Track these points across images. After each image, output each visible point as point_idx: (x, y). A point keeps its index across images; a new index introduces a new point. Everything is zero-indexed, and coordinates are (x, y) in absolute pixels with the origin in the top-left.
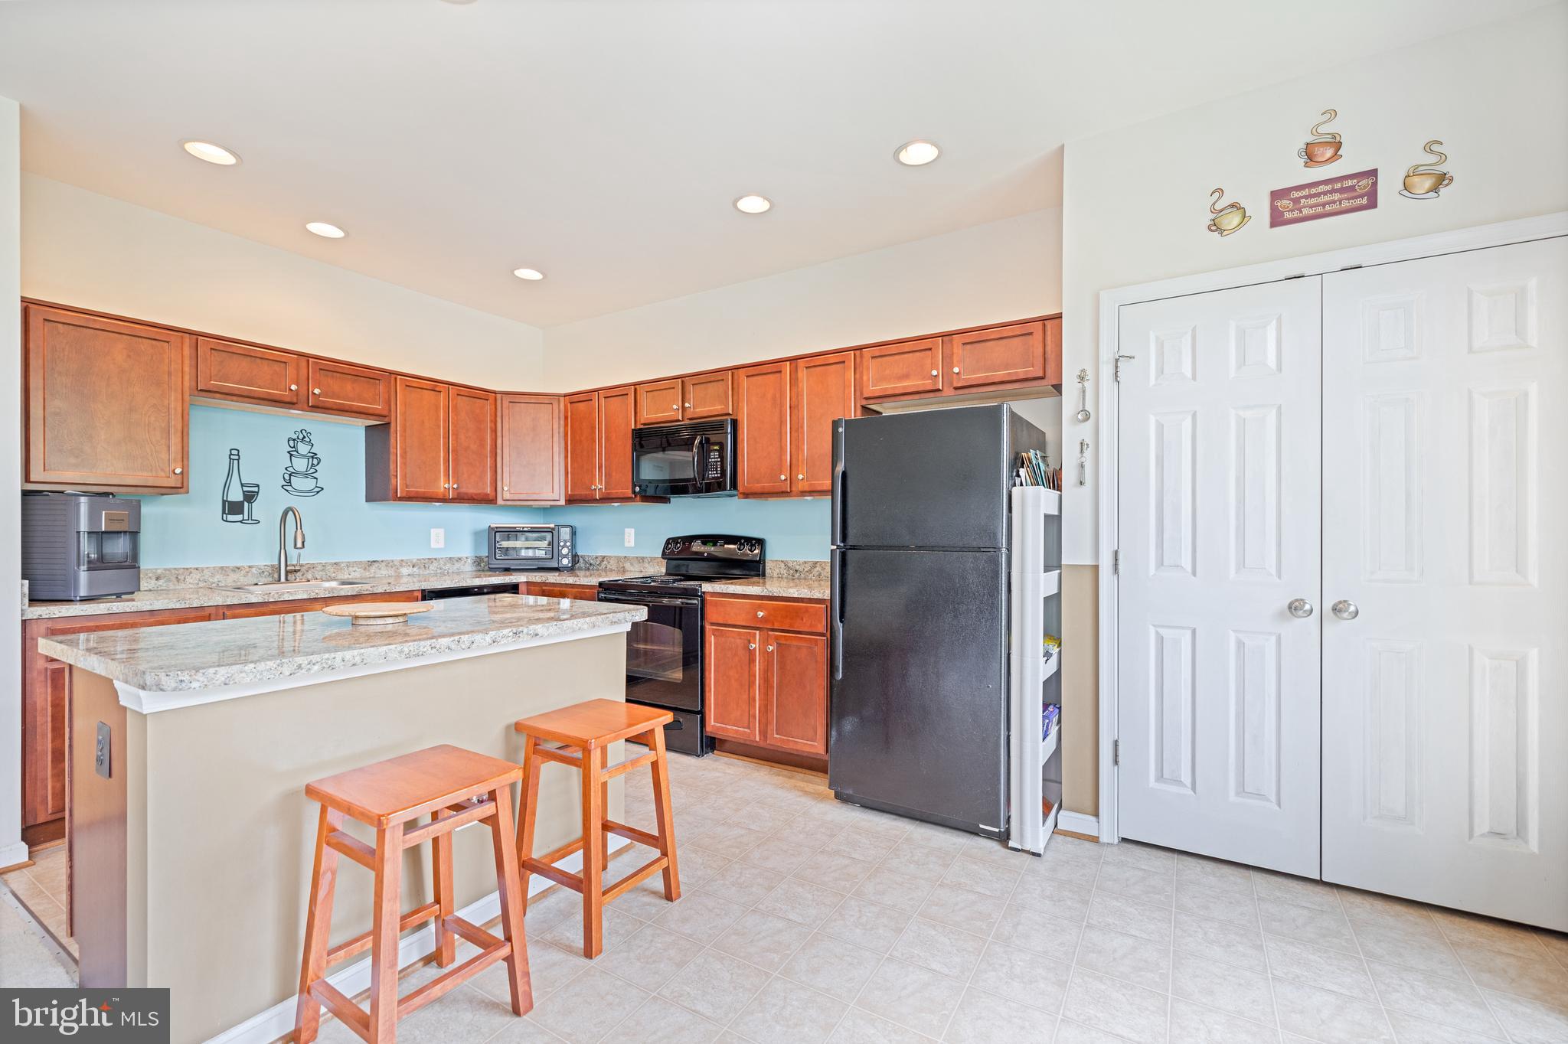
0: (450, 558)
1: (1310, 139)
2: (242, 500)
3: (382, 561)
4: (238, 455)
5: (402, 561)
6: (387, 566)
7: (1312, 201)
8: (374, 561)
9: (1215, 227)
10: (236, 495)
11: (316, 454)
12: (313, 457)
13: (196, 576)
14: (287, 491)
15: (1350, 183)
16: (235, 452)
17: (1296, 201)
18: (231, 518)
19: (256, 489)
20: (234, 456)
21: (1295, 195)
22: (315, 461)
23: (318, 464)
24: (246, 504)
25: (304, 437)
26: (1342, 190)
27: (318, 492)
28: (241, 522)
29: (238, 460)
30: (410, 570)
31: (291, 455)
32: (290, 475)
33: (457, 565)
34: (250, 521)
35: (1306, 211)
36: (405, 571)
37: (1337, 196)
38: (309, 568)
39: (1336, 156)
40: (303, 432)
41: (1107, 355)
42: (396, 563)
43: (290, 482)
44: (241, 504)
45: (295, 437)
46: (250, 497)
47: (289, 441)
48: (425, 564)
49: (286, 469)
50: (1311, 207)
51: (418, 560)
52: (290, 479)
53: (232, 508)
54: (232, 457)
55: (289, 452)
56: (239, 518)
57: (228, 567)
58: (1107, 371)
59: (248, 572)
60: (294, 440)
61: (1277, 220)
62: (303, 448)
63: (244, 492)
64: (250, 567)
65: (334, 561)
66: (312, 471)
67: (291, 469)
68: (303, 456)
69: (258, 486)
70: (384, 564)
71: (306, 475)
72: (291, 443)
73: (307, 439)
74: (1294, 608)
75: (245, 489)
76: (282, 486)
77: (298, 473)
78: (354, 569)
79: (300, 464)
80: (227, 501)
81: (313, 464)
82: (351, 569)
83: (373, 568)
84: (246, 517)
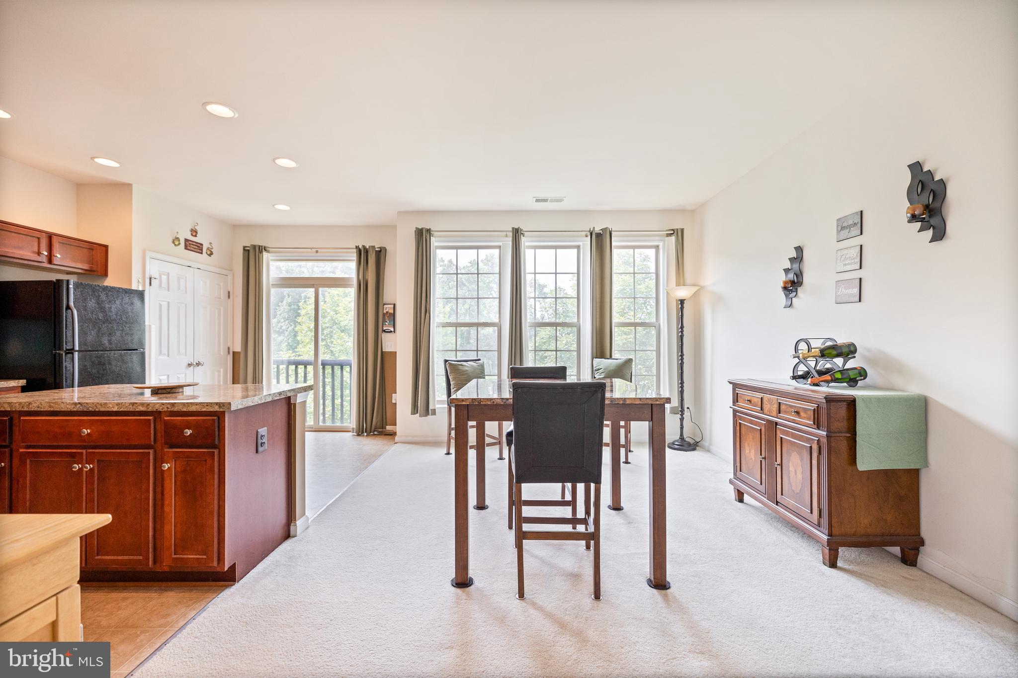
1: (193, 228)
7: (193, 246)
9: (173, 242)
15: (199, 245)
17: (190, 244)
21: (190, 242)
26: (198, 246)
35: (192, 249)
37: (196, 247)
39: (196, 236)
41: (147, 276)
50: (193, 248)
58: (148, 281)
61: (186, 248)
74: (190, 365)
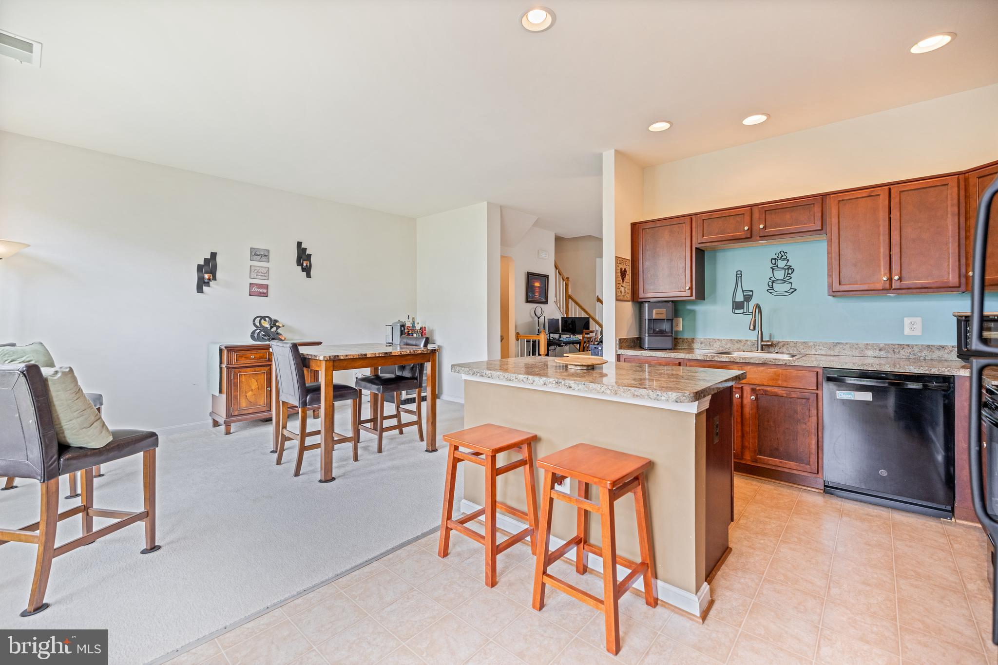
0: (928, 346)
2: (743, 300)
3: (847, 344)
4: (741, 274)
5: (867, 344)
6: (850, 347)
8: (839, 343)
10: (740, 298)
11: (791, 266)
12: (788, 269)
13: (718, 343)
14: (771, 293)
16: (739, 272)
18: (737, 311)
19: (751, 293)
20: (739, 275)
22: (790, 271)
23: (792, 273)
24: (745, 303)
25: (782, 256)
27: (792, 292)
28: (742, 313)
29: (741, 277)
30: (877, 353)
31: (773, 270)
32: (773, 283)
33: (937, 354)
34: (748, 313)
36: (870, 353)
38: (784, 344)
40: (782, 252)
42: (861, 346)
43: (772, 287)
44: (743, 303)
45: (776, 257)
46: (748, 298)
47: (771, 260)
48: (895, 349)
49: (770, 279)
51: (885, 344)
52: (772, 285)
53: (737, 306)
54: (738, 276)
55: (771, 268)
56: (742, 311)
57: (734, 340)
59: (745, 344)
60: (775, 259)
62: (782, 264)
63: (744, 296)
64: (746, 341)
65: (803, 341)
66: (788, 278)
67: (773, 279)
68: (782, 269)
69: (752, 291)
70: (848, 346)
71: (783, 281)
72: (773, 262)
73: (784, 257)
75: (745, 294)
76: (767, 290)
77: (777, 280)
78: (820, 348)
79: (779, 275)
80: (735, 301)
81: (788, 273)
82: (817, 347)
83: (837, 349)
84: (745, 311)
